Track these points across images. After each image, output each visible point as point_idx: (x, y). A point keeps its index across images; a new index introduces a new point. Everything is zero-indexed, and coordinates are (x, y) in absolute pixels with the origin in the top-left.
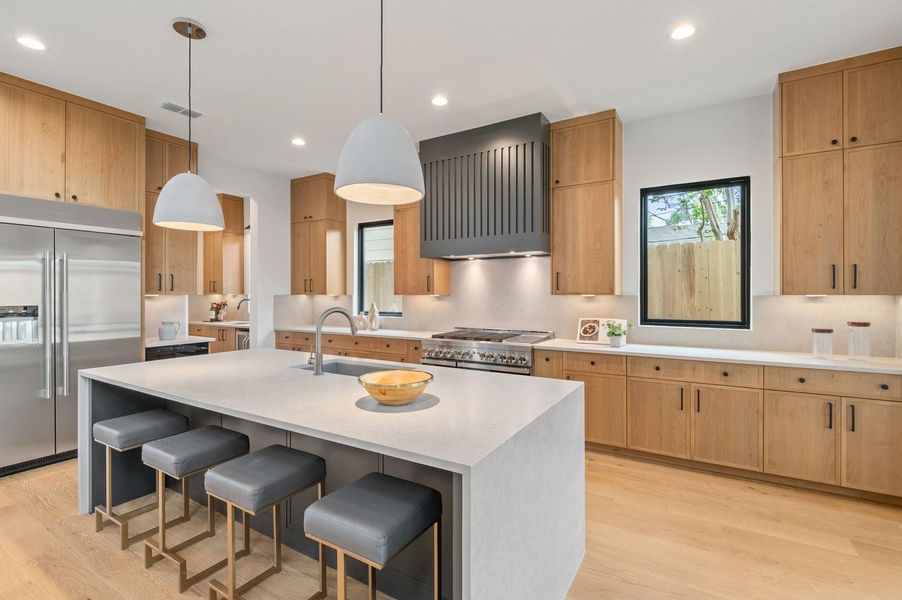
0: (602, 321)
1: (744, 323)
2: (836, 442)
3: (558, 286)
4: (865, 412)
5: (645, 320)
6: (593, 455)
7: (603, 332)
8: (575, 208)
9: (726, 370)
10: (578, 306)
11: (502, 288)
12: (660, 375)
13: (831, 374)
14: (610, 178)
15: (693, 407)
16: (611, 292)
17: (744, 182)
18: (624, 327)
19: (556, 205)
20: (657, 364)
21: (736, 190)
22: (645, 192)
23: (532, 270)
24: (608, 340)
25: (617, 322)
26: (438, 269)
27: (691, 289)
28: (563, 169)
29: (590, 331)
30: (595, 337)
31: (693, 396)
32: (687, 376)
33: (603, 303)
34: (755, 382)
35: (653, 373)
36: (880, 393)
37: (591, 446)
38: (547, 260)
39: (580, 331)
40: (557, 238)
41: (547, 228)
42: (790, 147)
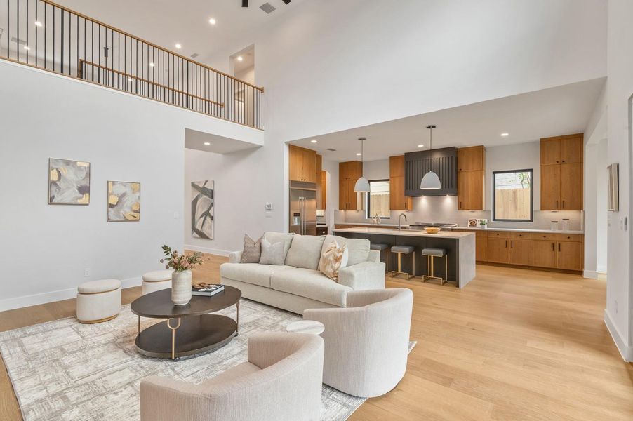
0: (478, 219)
1: (531, 220)
2: (555, 255)
3: (461, 207)
4: (564, 246)
5: (494, 220)
6: (478, 265)
7: (478, 224)
8: (468, 179)
9: (521, 234)
10: (468, 214)
11: (436, 208)
12: (499, 236)
13: (554, 234)
14: (481, 170)
15: (510, 247)
16: (481, 209)
17: (531, 171)
18: (486, 222)
19: (460, 178)
20: (498, 233)
21: (529, 173)
22: (494, 173)
23: (449, 201)
24: (480, 226)
25: (484, 220)
26: (409, 199)
27: (516, 208)
28: (463, 166)
29: (473, 223)
30: (475, 225)
31: (510, 242)
32: (508, 237)
33: (478, 213)
34: (530, 238)
35: (496, 236)
36: (567, 240)
37: (478, 262)
38: (457, 197)
39: (469, 223)
40: (460, 190)
41: (457, 186)
42: (544, 163)
